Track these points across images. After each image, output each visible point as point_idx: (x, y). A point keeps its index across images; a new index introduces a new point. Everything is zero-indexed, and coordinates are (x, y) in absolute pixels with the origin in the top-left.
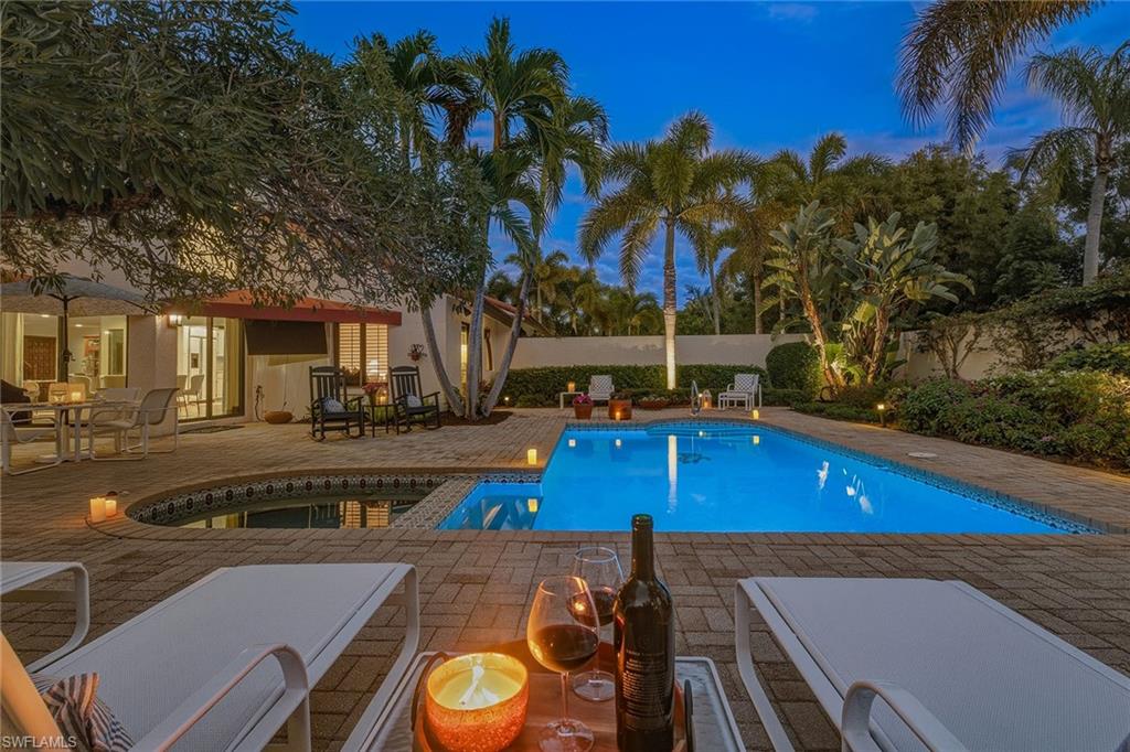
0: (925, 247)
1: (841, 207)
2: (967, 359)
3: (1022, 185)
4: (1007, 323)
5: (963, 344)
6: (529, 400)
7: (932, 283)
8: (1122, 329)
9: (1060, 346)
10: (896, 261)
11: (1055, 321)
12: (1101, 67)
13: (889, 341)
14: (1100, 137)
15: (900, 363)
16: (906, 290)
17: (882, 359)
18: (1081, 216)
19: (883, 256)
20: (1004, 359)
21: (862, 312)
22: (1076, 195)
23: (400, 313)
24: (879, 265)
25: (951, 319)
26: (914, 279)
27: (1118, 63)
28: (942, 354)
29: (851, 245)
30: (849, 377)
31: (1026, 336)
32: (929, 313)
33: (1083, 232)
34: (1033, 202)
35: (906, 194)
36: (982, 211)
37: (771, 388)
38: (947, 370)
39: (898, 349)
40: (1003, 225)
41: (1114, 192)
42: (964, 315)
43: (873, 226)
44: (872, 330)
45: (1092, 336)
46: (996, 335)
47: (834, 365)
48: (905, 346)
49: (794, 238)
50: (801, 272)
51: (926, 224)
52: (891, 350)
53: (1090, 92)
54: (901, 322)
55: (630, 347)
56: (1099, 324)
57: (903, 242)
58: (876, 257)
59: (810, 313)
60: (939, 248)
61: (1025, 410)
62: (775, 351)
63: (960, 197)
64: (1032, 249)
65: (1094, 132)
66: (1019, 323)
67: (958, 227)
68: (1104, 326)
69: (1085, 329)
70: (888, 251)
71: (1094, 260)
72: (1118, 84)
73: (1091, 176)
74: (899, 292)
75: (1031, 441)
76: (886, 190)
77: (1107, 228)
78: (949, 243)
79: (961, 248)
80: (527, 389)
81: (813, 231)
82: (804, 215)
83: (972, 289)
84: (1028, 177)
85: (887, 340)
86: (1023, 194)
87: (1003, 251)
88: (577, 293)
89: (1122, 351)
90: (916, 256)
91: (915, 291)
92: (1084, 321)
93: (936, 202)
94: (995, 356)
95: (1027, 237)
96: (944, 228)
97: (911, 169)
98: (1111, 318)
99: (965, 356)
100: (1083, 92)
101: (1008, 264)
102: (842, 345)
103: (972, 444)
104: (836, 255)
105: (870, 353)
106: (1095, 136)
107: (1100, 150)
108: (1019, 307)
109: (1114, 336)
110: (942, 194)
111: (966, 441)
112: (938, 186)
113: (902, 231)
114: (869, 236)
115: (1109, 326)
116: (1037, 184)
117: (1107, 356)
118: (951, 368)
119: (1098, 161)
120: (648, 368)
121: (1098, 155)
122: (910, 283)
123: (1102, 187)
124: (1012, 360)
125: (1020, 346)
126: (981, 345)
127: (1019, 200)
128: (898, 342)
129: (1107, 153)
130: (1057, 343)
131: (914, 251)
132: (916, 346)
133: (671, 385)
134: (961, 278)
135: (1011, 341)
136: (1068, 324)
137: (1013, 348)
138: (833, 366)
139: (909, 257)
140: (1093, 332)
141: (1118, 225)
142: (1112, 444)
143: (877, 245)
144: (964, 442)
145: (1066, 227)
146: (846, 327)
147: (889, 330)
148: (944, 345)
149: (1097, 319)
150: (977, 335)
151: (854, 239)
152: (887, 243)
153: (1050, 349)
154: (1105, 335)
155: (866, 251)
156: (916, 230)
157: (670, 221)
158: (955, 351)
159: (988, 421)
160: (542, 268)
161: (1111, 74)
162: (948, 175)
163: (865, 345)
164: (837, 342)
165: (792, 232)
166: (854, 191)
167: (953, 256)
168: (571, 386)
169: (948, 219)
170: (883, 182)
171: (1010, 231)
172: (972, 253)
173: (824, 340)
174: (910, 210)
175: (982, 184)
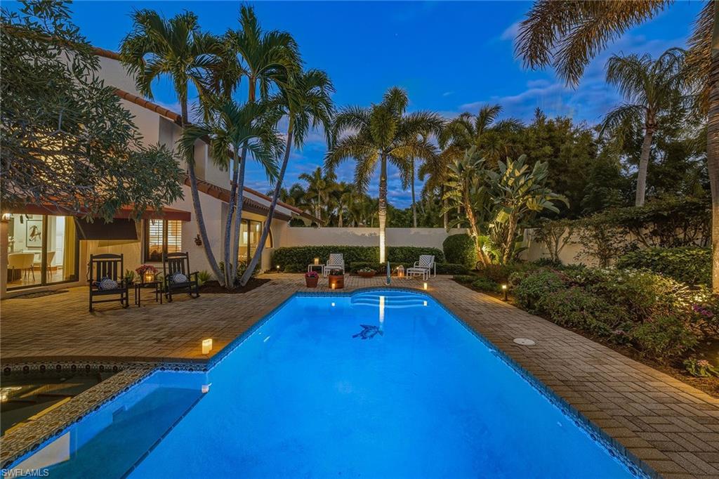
0: (541, 177)
1: (492, 151)
2: (564, 248)
3: (600, 141)
4: (589, 227)
5: (561, 239)
6: (292, 268)
7: (544, 200)
8: (663, 235)
9: (622, 244)
10: (522, 185)
11: (619, 227)
12: (651, 67)
13: (517, 235)
14: (649, 111)
15: (524, 249)
16: (528, 204)
17: (512, 246)
18: (635, 161)
19: (515, 182)
20: (587, 250)
21: (501, 217)
22: (632, 147)
23: (190, 213)
24: (512, 187)
25: (555, 222)
26: (533, 197)
27: (661, 65)
28: (549, 244)
29: (496, 175)
30: (493, 257)
31: (600, 236)
32: (542, 218)
33: (636, 170)
34: (606, 151)
35: (532, 145)
36: (576, 156)
37: (445, 263)
38: (552, 254)
39: (522, 240)
40: (587, 165)
41: (655, 146)
42: (563, 221)
43: (509, 163)
44: (506, 228)
45: (643, 239)
46: (582, 234)
47: (484, 249)
48: (528, 238)
49: (461, 168)
50: (465, 190)
51: (541, 163)
52: (518, 241)
53: (644, 83)
54: (524, 223)
55: (360, 234)
56: (647, 231)
57: (526, 173)
58: (510, 183)
59: (470, 216)
60: (549, 178)
61: (601, 301)
62: (448, 239)
63: (563, 147)
64: (605, 180)
65: (645, 108)
66: (597, 228)
67: (561, 165)
68: (650, 232)
69: (638, 234)
70: (518, 179)
71: (642, 188)
72: (660, 78)
73: (641, 136)
74: (524, 205)
75: (605, 330)
76: (519, 142)
77: (651, 168)
78: (556, 175)
79: (563, 178)
80: (293, 260)
81: (471, 165)
82: (469, 154)
83: (568, 205)
84: (603, 136)
85: (516, 234)
86: (600, 146)
87: (588, 181)
88: (342, 198)
89: (667, 256)
90: (534, 183)
91: (533, 204)
92: (637, 229)
93: (548, 149)
94: (581, 248)
95: (602, 172)
96: (552, 165)
97: (535, 129)
98: (656, 228)
99: (563, 246)
100: (639, 82)
101: (590, 189)
102: (488, 237)
103: (562, 326)
104: (487, 181)
105: (506, 242)
106: (645, 111)
107: (649, 119)
108: (596, 217)
109: (657, 240)
110: (552, 145)
111: (559, 324)
112: (551, 141)
113: (526, 167)
114: (507, 169)
115: (654, 233)
116: (609, 140)
117: (656, 258)
118: (554, 253)
119: (647, 126)
120: (369, 248)
121: (647, 122)
122: (530, 200)
123: (649, 142)
124: (591, 251)
125: (596, 243)
126: (572, 240)
127: (597, 150)
128: (522, 236)
129: (653, 121)
130: (620, 242)
131: (533, 180)
132: (533, 238)
133: (382, 260)
134: (562, 198)
135: (591, 238)
136: (627, 230)
137: (592, 244)
138: (483, 251)
139: (530, 183)
140: (643, 236)
141: (657, 167)
142: (670, 345)
143: (512, 175)
144: (557, 324)
145: (625, 167)
146: (491, 226)
147: (517, 228)
148: (550, 238)
149: (646, 228)
150: (570, 234)
151: (498, 171)
152: (517, 174)
153: (615, 245)
154: (651, 239)
155: (505, 179)
156: (536, 166)
157: (384, 156)
158: (557, 242)
159: (574, 310)
160: (321, 182)
161: (657, 71)
162: (556, 134)
163: (503, 237)
164: (486, 235)
165: (460, 165)
166: (500, 141)
167: (558, 182)
168: (317, 260)
169: (555, 159)
170: (519, 136)
171: (591, 169)
172: (569, 181)
173: (478, 233)
174: (533, 154)
175: (576, 139)
